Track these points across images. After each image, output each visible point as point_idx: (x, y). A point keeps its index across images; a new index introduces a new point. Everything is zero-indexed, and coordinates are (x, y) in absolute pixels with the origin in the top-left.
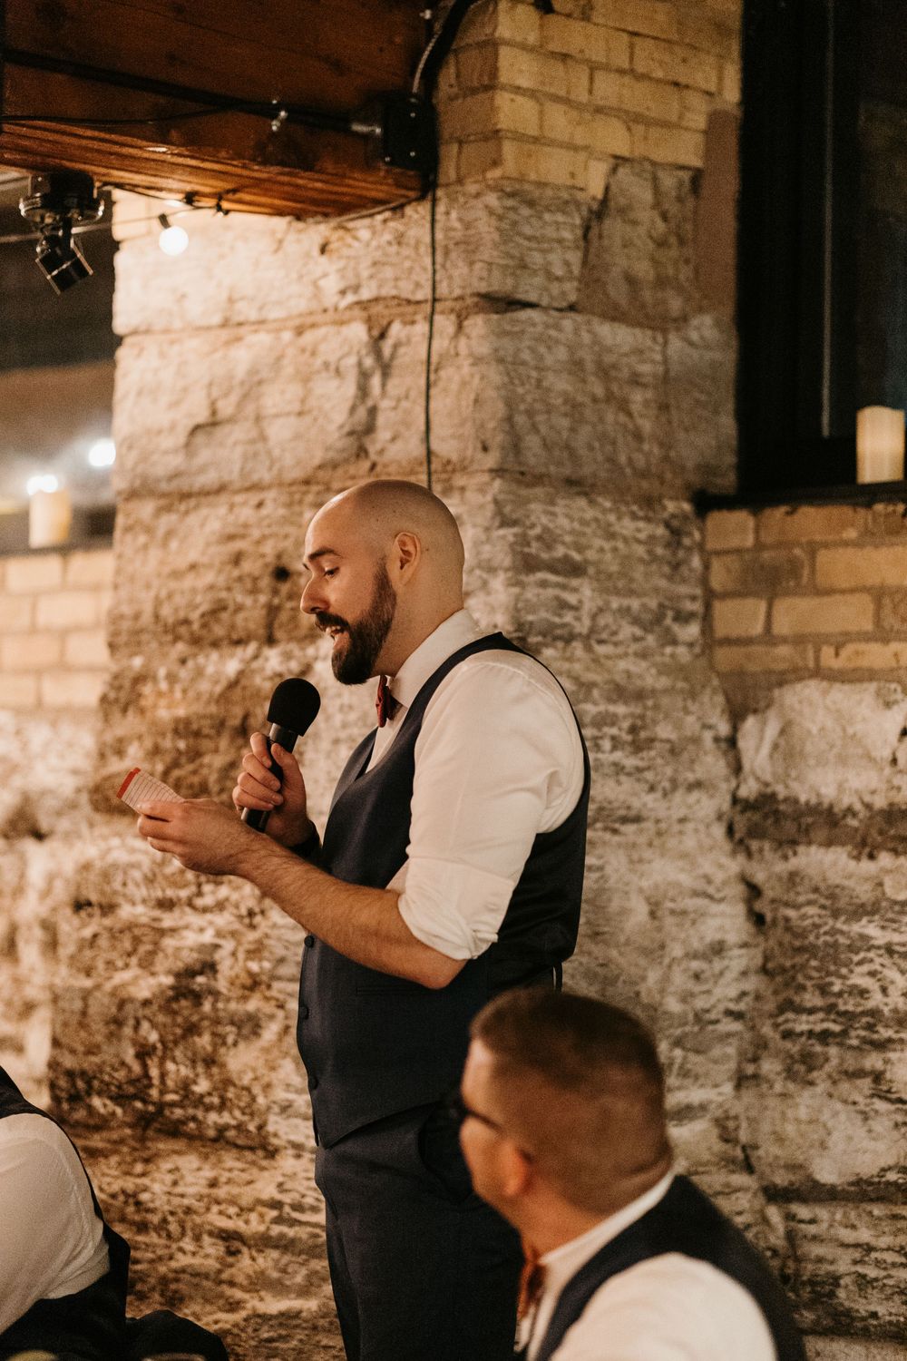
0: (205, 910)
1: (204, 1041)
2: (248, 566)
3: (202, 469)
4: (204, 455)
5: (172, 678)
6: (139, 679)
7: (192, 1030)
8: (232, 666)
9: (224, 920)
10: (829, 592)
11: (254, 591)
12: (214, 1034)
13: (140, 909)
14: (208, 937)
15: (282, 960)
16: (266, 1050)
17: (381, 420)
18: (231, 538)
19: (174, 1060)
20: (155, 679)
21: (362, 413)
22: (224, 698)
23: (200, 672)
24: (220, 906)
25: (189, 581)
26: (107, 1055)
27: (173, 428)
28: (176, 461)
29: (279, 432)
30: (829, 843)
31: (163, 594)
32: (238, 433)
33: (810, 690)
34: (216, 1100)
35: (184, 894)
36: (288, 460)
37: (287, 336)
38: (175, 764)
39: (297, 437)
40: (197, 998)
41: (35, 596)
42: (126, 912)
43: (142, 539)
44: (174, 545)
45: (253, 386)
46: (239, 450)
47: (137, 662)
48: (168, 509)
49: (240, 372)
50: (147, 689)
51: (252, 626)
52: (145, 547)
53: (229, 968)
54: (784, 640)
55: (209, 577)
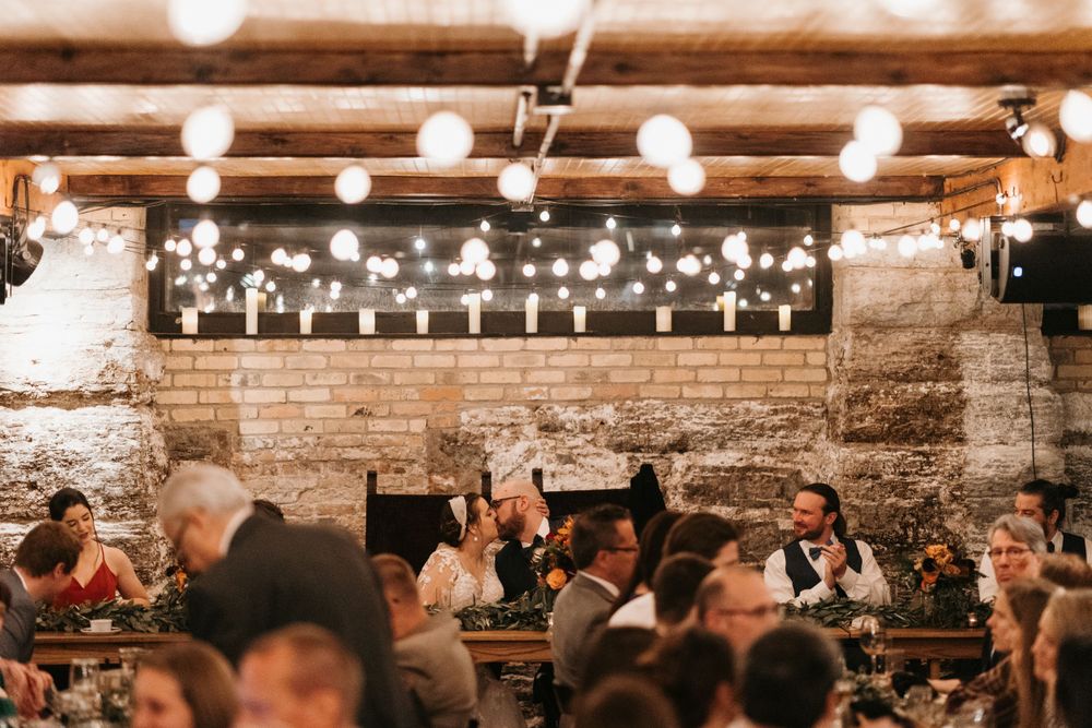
0: (926, 475)
1: (936, 520)
2: (927, 355)
3: (902, 319)
4: (904, 314)
5: (887, 394)
6: (868, 393)
7: (932, 516)
8: (923, 389)
9: (939, 478)
10: (1082, 364)
11: (930, 362)
12: (940, 518)
13: (892, 476)
14: (934, 484)
15: (972, 491)
16: (959, 522)
17: (984, 306)
18: (916, 344)
19: (923, 528)
20: (877, 393)
21: (979, 304)
22: (922, 400)
23: (905, 391)
24: (935, 473)
25: (895, 359)
26: (888, 528)
27: (892, 303)
28: (894, 316)
29: (938, 308)
30: (1082, 444)
31: (883, 362)
32: (921, 307)
33: (1077, 395)
34: (941, 540)
35: (914, 470)
36: (942, 317)
37: (941, 275)
38: (895, 424)
39: (948, 310)
40: (932, 505)
41: (677, 353)
42: (885, 477)
43: (865, 342)
44: (880, 345)
45: (929, 291)
46: (920, 314)
47: (866, 387)
48: (880, 332)
49: (924, 285)
50: (873, 397)
51: (930, 375)
52: (867, 345)
53: (944, 494)
54: (1063, 379)
55: (907, 358)
